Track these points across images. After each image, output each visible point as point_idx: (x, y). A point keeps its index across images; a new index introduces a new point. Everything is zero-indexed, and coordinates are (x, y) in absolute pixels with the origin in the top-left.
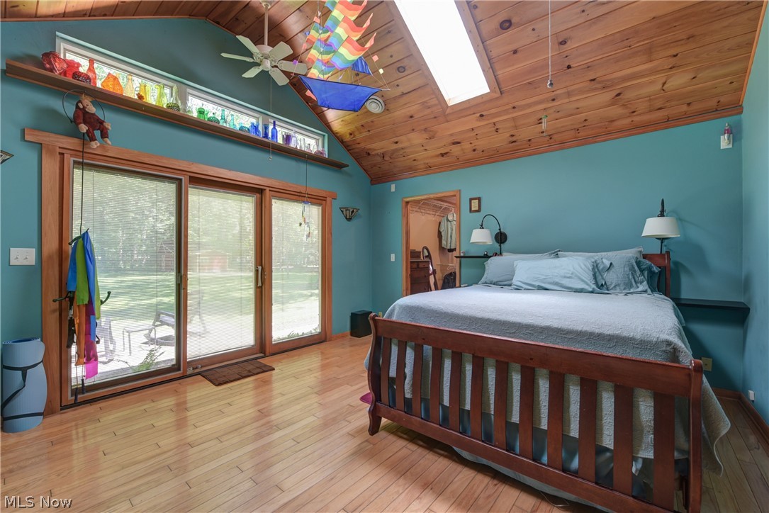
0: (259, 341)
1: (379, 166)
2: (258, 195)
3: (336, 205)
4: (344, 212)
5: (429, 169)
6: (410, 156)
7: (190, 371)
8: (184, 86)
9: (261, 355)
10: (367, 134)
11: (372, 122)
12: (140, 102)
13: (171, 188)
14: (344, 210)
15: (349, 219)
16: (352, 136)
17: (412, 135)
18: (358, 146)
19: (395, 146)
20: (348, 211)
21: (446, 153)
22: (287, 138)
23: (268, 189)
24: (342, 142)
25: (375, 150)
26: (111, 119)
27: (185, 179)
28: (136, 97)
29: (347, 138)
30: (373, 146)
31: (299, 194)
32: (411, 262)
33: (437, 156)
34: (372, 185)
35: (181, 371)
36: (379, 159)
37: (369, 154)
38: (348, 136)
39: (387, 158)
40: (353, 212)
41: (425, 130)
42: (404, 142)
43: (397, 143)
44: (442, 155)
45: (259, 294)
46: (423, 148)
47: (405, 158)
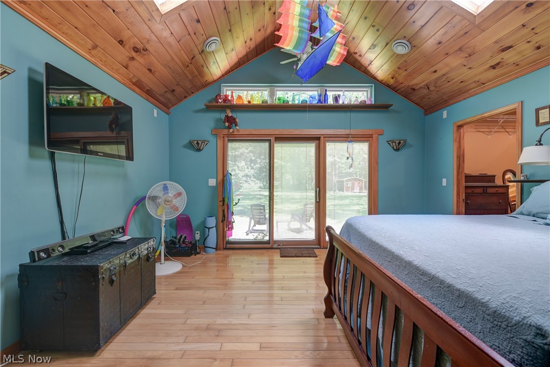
0: (317, 237)
1: (428, 97)
2: (317, 142)
3: (383, 140)
4: (391, 145)
5: (482, 85)
6: (456, 80)
7: (275, 246)
8: (273, 87)
9: (319, 247)
10: (405, 73)
11: (406, 62)
12: (250, 104)
13: (266, 145)
14: (391, 143)
15: (397, 150)
16: (394, 79)
17: (448, 60)
18: (403, 85)
19: (435, 76)
20: (394, 144)
21: (498, 64)
22: (336, 99)
23: (322, 136)
24: (388, 86)
25: (418, 84)
26: (239, 117)
27: (273, 139)
28: (247, 103)
29: (392, 82)
30: (414, 82)
31: (347, 136)
32: (466, 187)
33: (488, 69)
34: (425, 115)
35: (271, 245)
36: (425, 91)
37: (414, 89)
38: (391, 80)
39: (432, 88)
40: (400, 143)
41: (460, 49)
42: (442, 67)
43: (435, 71)
44: (493, 67)
45: (317, 206)
46: (465, 68)
47: (451, 83)
